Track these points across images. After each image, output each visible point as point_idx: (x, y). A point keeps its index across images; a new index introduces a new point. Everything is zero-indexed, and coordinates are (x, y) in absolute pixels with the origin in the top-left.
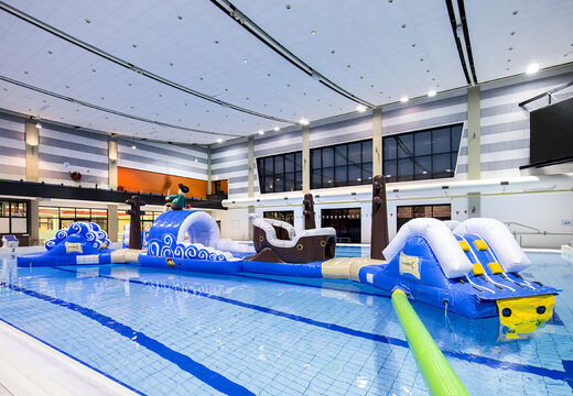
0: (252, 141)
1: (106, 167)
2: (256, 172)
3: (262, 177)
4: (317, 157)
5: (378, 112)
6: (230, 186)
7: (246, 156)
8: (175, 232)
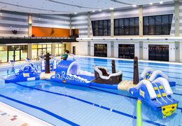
0: (89, 13)
1: (27, 27)
2: (91, 26)
3: (94, 29)
4: (117, 22)
5: (141, 7)
6: (80, 32)
7: (87, 19)
8: (66, 70)
